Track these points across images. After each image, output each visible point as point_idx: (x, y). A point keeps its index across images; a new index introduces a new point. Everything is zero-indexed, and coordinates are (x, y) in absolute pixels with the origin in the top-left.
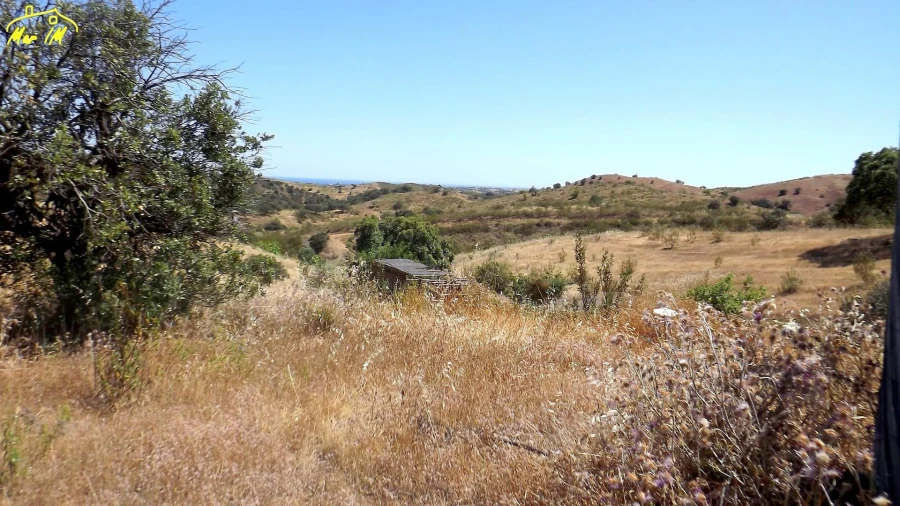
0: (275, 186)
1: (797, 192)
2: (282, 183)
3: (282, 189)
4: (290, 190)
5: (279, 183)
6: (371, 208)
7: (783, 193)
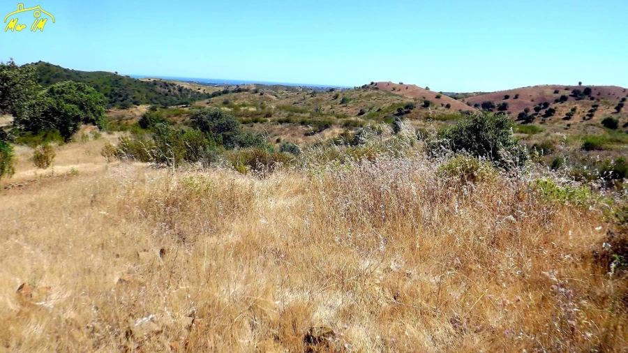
0: (170, 86)
1: (516, 97)
2: (175, 85)
3: (174, 89)
4: (180, 89)
5: (173, 85)
6: (208, 103)
7: (507, 97)
